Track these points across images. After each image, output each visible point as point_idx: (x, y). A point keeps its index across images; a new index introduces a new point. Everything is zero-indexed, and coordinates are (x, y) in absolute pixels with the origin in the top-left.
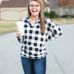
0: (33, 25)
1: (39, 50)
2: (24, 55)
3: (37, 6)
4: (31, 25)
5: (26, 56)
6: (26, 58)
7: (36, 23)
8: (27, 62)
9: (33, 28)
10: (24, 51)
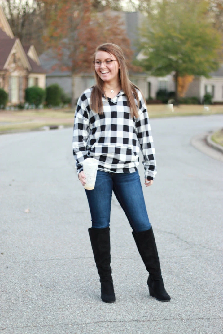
0: (114, 100)
1: (133, 153)
2: (100, 166)
4: (111, 101)
5: (103, 167)
6: (103, 172)
7: (118, 97)
8: (106, 180)
9: (117, 106)
10: (99, 158)
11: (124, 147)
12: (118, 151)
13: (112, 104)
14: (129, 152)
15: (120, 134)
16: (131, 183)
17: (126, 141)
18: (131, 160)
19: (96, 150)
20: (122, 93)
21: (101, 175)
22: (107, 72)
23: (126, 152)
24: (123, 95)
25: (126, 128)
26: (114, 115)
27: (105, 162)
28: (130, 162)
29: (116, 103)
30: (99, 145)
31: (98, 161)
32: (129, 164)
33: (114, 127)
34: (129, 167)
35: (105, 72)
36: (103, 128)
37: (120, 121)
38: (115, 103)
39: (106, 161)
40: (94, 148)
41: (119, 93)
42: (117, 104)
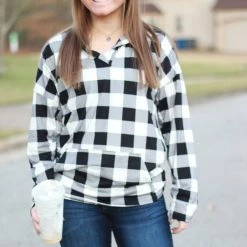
0: (106, 57)
1: (143, 165)
2: (74, 192)
4: (100, 57)
5: (82, 195)
6: (82, 203)
7: (117, 48)
8: (88, 220)
9: (111, 69)
10: (73, 175)
11: (122, 154)
12: (108, 161)
13: (100, 64)
14: (134, 163)
15: (115, 126)
16: (141, 225)
17: (127, 141)
19: (67, 158)
20: (125, 41)
21: (78, 211)
23: (126, 164)
24: (127, 45)
25: (129, 114)
26: (104, 86)
27: (84, 183)
28: (137, 184)
29: (111, 62)
31: (72, 181)
32: (138, 188)
33: (103, 113)
34: (138, 194)
36: (82, 113)
37: (117, 100)
38: (107, 62)
39: (87, 182)
40: (65, 154)
41: (119, 40)
42: (113, 63)
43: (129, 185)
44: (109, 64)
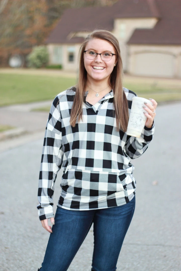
1: (118, 179)
3: (106, 54)
7: (102, 102)
11: (104, 173)
12: (95, 178)
14: (112, 179)
17: (107, 164)
18: (116, 189)
19: (69, 175)
22: (102, 68)
26: (91, 128)
29: (97, 111)
30: (72, 168)
33: (91, 145)
35: (99, 68)
38: (95, 111)
40: (67, 172)
41: (104, 97)
42: (98, 113)
43: (109, 193)
44: (96, 113)
